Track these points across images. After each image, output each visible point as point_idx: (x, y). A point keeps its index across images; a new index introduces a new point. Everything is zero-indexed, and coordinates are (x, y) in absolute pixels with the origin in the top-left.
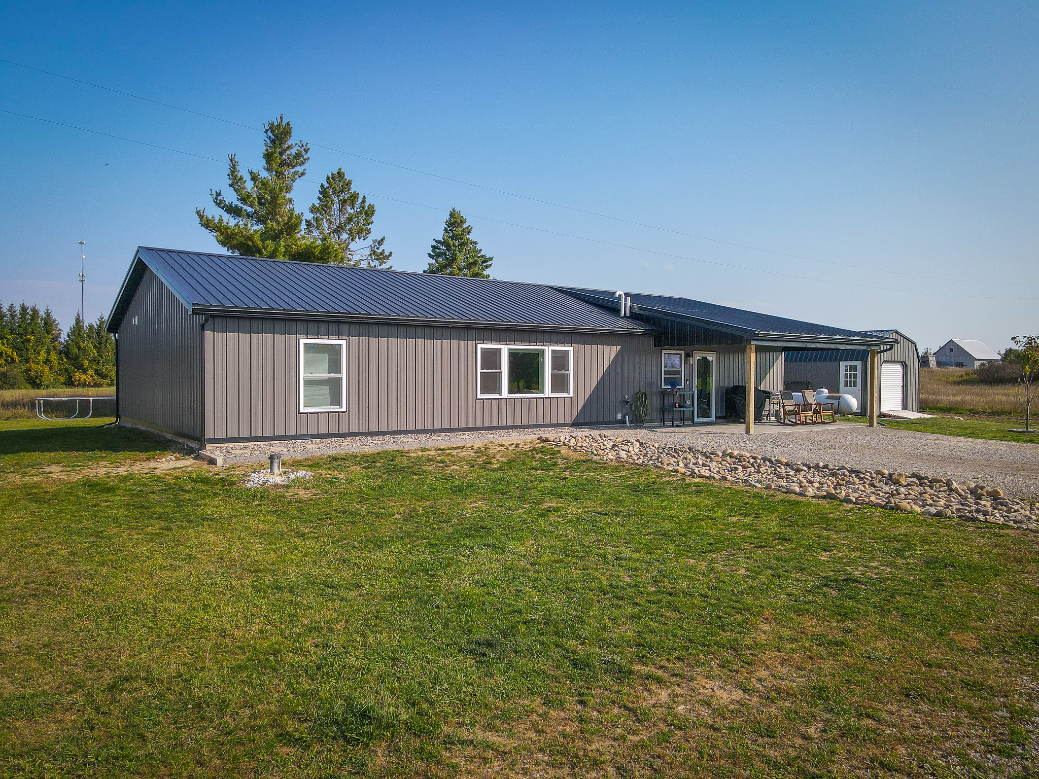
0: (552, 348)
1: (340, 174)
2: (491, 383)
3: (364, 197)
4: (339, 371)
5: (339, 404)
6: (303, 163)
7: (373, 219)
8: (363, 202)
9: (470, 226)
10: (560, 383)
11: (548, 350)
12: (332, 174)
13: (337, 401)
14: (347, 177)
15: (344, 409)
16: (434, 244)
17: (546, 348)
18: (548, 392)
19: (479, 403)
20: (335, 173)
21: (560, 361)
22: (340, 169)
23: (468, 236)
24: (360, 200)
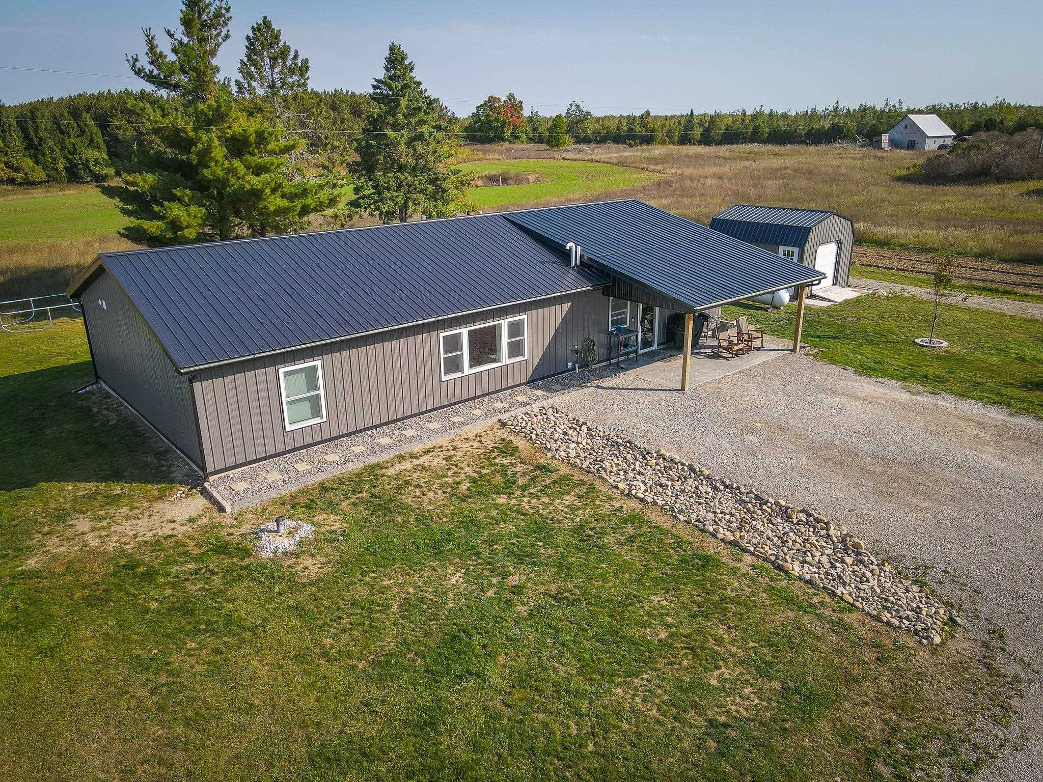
0: (507, 320)
1: (266, 23)
2: (454, 365)
3: (296, 50)
4: (317, 389)
5: (319, 415)
6: (225, 24)
7: (308, 74)
8: (296, 57)
9: (411, 62)
10: (516, 349)
11: (504, 324)
12: (257, 24)
13: (317, 413)
14: (275, 26)
15: (325, 419)
16: (375, 83)
17: (502, 322)
18: (505, 360)
19: (444, 385)
20: (260, 22)
21: (515, 329)
22: (265, 17)
23: (411, 74)
24: (292, 54)
